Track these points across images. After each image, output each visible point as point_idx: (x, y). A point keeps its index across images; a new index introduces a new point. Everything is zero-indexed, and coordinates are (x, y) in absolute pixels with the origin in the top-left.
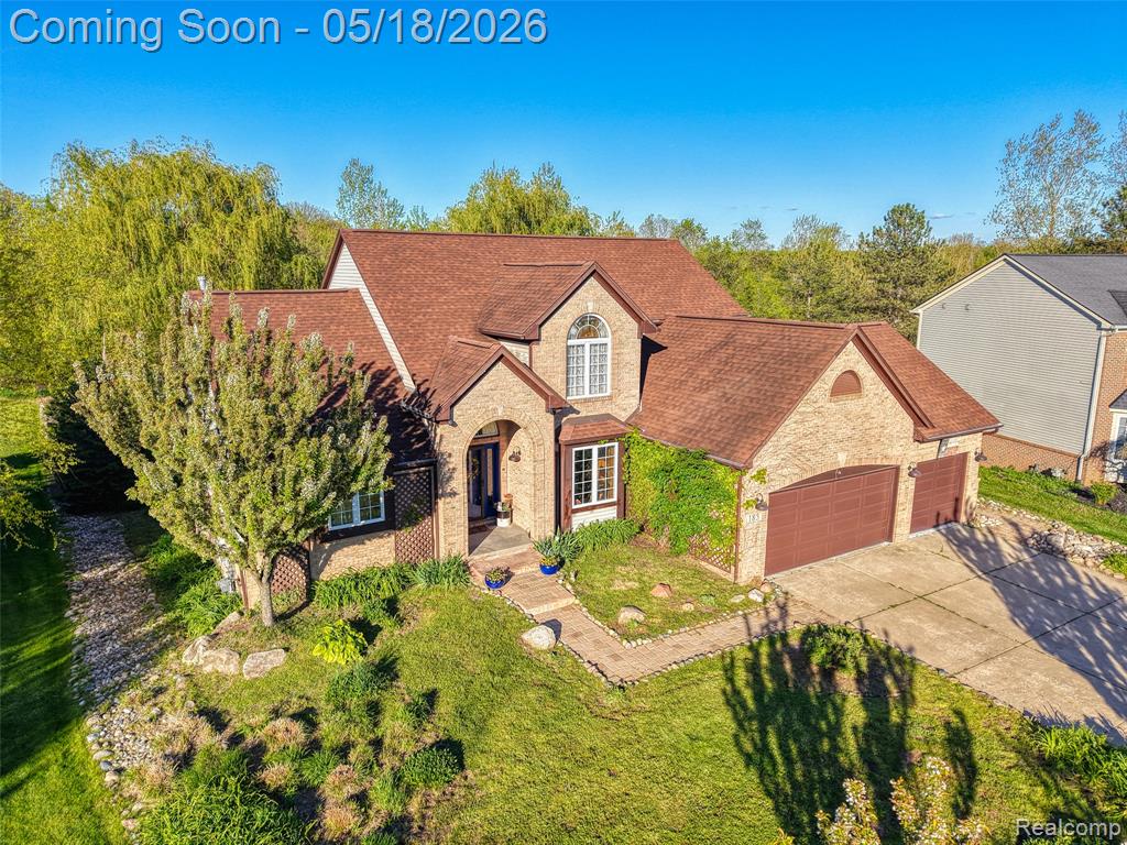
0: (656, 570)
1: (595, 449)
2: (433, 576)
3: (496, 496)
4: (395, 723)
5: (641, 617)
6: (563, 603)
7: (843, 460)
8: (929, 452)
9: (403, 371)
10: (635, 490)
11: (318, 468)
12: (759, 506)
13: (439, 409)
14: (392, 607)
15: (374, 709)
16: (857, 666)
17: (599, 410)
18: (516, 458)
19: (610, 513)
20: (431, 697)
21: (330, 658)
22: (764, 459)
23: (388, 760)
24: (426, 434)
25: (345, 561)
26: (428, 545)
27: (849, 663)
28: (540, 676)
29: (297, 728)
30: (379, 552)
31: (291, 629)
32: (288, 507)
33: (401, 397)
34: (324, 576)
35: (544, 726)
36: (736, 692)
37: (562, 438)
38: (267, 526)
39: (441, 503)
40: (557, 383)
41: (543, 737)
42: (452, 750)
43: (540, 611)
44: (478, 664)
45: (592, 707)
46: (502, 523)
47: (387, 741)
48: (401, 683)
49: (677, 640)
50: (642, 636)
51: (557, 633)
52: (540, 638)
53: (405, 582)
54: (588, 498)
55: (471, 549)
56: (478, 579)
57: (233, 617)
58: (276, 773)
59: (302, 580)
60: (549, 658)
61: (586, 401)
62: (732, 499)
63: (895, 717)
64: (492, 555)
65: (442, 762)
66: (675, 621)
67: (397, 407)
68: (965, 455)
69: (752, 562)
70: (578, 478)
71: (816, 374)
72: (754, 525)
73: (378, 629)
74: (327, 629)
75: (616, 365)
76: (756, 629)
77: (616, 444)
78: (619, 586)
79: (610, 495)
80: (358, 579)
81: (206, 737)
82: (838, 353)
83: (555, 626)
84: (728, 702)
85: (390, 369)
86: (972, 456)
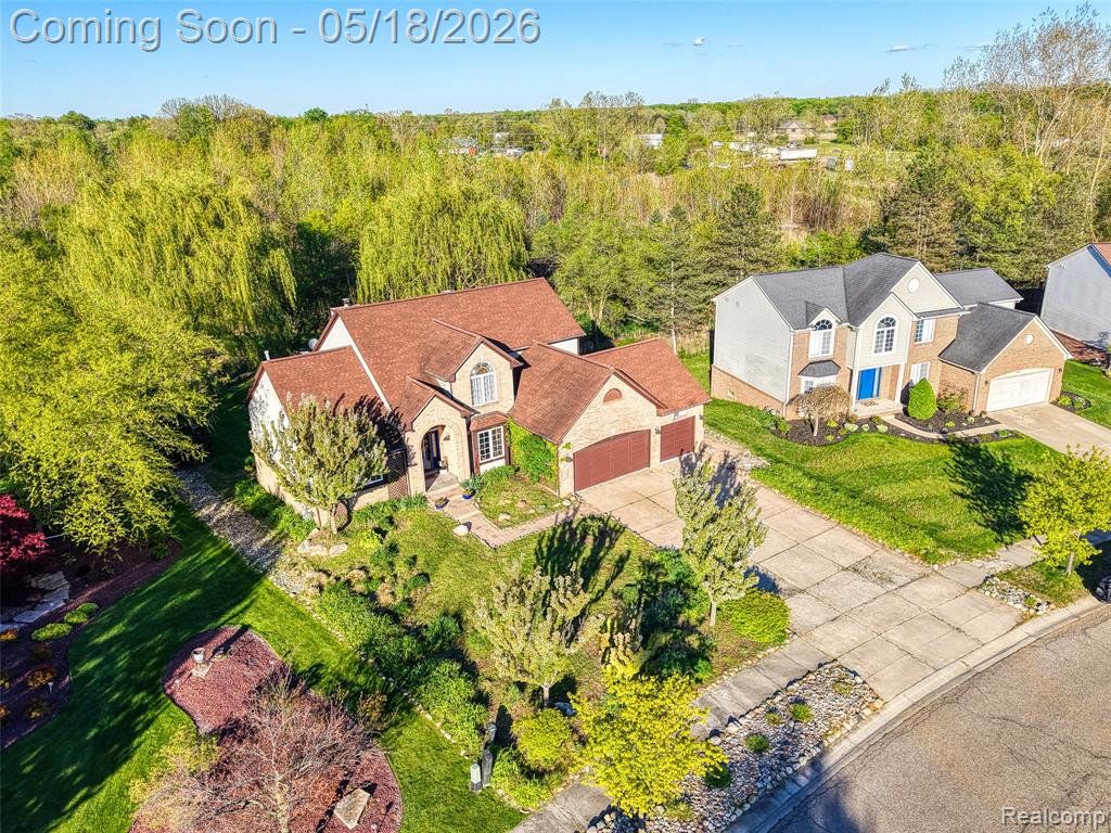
0: (522, 492)
1: (490, 431)
2: (409, 504)
3: (438, 458)
4: (401, 568)
5: (509, 517)
6: (473, 513)
7: (614, 432)
8: (669, 419)
9: (383, 399)
10: (515, 449)
11: (360, 469)
12: (568, 459)
13: (405, 426)
14: (391, 520)
15: (391, 564)
16: (594, 534)
17: (492, 409)
18: (447, 439)
19: (502, 463)
20: (414, 558)
21: (367, 546)
22: (568, 438)
23: (400, 581)
24: (399, 435)
25: (366, 500)
26: (405, 489)
27: (591, 532)
28: (461, 547)
29: (362, 573)
30: (381, 495)
31: (346, 535)
32: (350, 487)
33: (384, 414)
34: (355, 508)
35: (461, 565)
36: (540, 548)
37: (471, 429)
38: (339, 495)
39: (410, 469)
40: (467, 401)
41: (461, 569)
42: (426, 577)
43: (462, 518)
44: (433, 544)
45: (482, 557)
46: (442, 472)
47: (399, 575)
48: (401, 554)
49: (524, 526)
50: (508, 526)
51: (469, 529)
52: (461, 531)
53: (395, 508)
54: (488, 456)
55: (427, 489)
56: (432, 504)
57: (315, 531)
58: (359, 588)
59: (346, 512)
60: (465, 539)
61: (483, 406)
62: (555, 457)
63: (602, 554)
64: (438, 491)
65: (421, 581)
66: (525, 518)
67: (382, 420)
68: (694, 417)
69: (567, 486)
70: (482, 447)
71: (594, 395)
72: (566, 472)
73: (386, 532)
74: (364, 534)
75: (499, 385)
76: (559, 520)
77: (502, 427)
78: (501, 503)
79: (500, 453)
80: (373, 508)
81: (324, 579)
82: (604, 383)
83: (469, 525)
84: (536, 553)
85: (377, 398)
86: (697, 417)
